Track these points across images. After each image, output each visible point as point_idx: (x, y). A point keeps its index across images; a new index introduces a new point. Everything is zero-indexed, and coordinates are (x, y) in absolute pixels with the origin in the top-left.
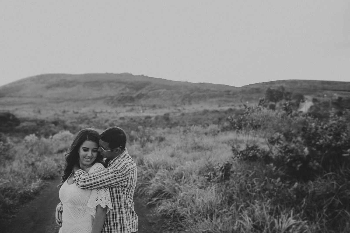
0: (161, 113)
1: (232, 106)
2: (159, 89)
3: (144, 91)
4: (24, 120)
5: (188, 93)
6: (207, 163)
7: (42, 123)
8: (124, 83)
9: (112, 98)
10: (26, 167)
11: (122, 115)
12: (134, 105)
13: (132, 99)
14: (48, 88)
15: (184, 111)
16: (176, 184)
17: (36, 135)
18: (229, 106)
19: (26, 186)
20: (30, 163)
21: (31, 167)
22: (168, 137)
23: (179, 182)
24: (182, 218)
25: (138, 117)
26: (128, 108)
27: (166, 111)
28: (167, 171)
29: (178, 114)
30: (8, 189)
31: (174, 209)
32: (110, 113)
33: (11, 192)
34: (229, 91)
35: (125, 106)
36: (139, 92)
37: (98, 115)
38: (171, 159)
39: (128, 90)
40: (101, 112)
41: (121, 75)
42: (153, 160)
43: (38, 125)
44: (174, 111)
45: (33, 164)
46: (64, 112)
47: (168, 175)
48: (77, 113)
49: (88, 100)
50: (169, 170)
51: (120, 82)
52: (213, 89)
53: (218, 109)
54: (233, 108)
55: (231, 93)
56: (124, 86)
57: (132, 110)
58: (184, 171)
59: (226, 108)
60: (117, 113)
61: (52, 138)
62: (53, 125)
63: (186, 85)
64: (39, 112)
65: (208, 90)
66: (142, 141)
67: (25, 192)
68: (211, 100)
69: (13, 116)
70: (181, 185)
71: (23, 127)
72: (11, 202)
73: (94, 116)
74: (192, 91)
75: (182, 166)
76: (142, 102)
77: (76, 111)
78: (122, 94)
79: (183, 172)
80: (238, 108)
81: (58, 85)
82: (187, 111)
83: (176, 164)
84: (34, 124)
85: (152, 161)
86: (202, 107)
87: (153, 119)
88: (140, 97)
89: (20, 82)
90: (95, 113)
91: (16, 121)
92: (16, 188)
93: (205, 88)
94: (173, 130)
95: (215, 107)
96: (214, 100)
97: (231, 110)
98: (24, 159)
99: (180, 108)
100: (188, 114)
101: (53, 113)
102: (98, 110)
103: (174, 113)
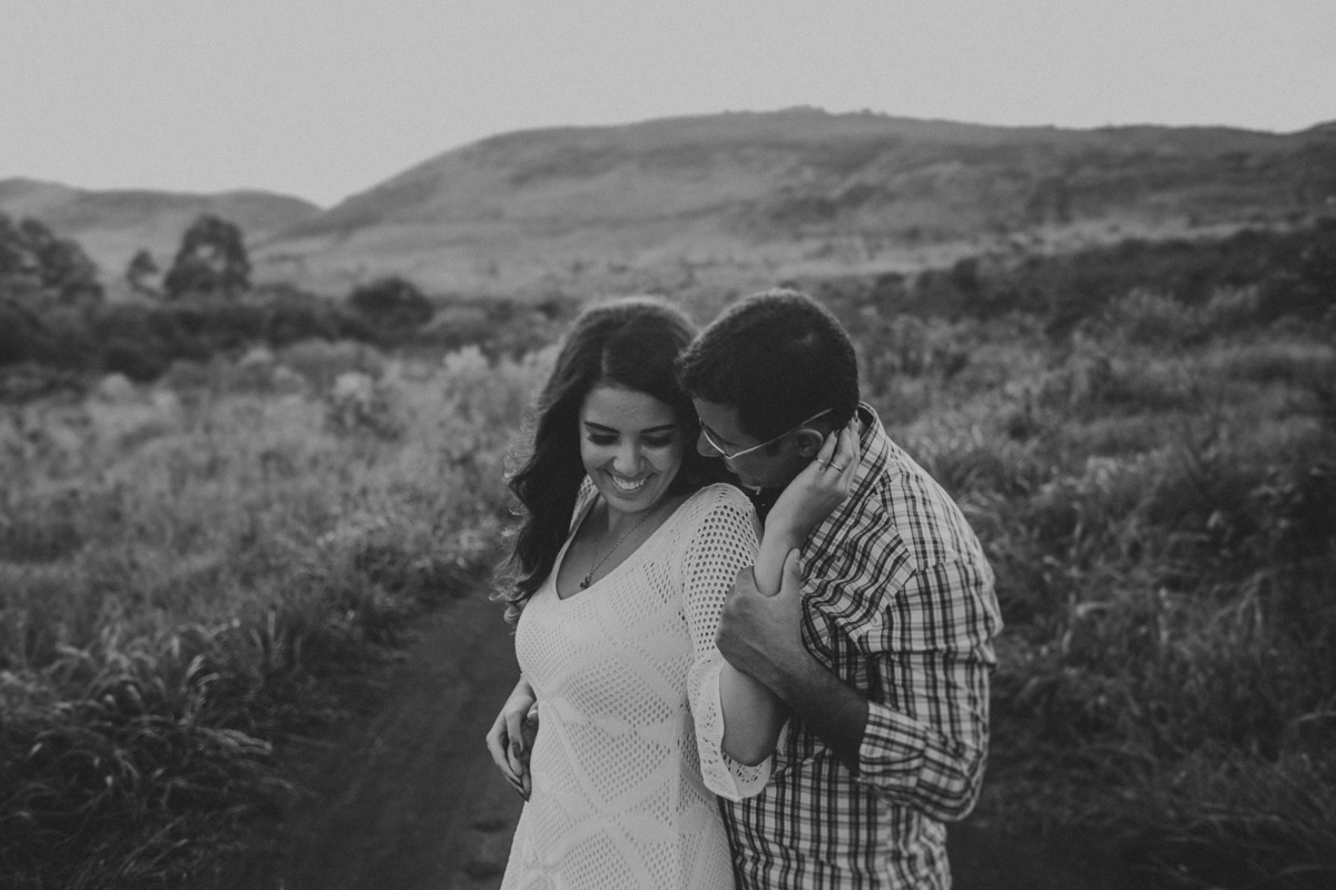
0: (941, 258)
1: (1255, 218)
2: (929, 162)
3: (870, 176)
4: (448, 302)
5: (1055, 172)
6: (1193, 465)
7: (503, 311)
8: (795, 146)
9: (749, 206)
10: (441, 471)
11: (787, 272)
12: (832, 234)
13: (826, 209)
14: (520, 180)
15: (1036, 250)
16: (1049, 559)
17: (485, 352)
18: (1236, 220)
19: (442, 540)
20: (456, 454)
21: (459, 469)
22: (979, 355)
23: (1061, 552)
24: (1093, 725)
25: (853, 280)
26: (813, 245)
27: (964, 250)
28: (1000, 498)
29: (1012, 264)
30: (382, 552)
31: (1051, 678)
32: (742, 266)
33: (392, 562)
34: (1240, 157)
35: (799, 237)
36: (852, 180)
37: (699, 275)
38: (1014, 445)
39: (809, 174)
40: (710, 264)
41: (782, 116)
42: (934, 450)
43: (492, 317)
44: (996, 249)
45: (466, 460)
46: (578, 268)
47: (1005, 518)
48: (622, 269)
49: (662, 218)
50: (1006, 493)
51: (777, 145)
52: (1166, 150)
53: (1191, 235)
54: (1258, 227)
55: (1251, 162)
56: (792, 159)
57: (826, 252)
58: (1082, 499)
59: (1225, 230)
60: (771, 265)
61: (534, 364)
62: (540, 317)
63: (1044, 140)
64: (493, 271)
65: (1142, 157)
66: (878, 371)
67: (438, 567)
68: (1155, 198)
69: (411, 288)
70: (1069, 566)
71: (445, 326)
72: (391, 602)
73: (682, 278)
74: (1072, 164)
75: (1071, 480)
76: (867, 217)
77: (619, 260)
78: (788, 189)
79: (1077, 506)
80: (1283, 228)
81: (550, 170)
82: (1048, 250)
83: (1041, 467)
84: (477, 315)
85: (929, 453)
86: (1114, 229)
87: (910, 284)
88: (856, 197)
89: (426, 167)
90: (689, 268)
91: (423, 307)
92: (408, 547)
93: (1128, 149)
94: (995, 328)
95: (1175, 228)
96: (1170, 197)
97: (1246, 239)
98: (437, 440)
99: (1021, 238)
100: (1054, 260)
101: (537, 272)
102: (697, 256)
103: (997, 258)
